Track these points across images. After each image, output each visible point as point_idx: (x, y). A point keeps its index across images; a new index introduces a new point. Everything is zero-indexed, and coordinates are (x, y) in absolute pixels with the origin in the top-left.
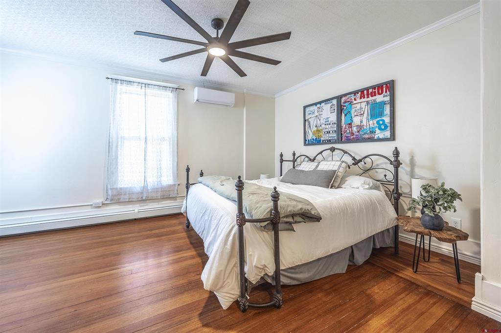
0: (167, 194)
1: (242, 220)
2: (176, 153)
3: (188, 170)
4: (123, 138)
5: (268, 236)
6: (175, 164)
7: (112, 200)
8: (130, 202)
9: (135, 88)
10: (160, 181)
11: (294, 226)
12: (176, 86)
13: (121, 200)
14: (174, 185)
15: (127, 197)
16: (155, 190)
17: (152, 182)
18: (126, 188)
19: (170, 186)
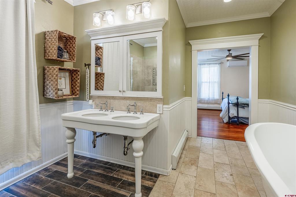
0: (217, 102)
1: (229, 103)
2: (220, 87)
3: (223, 93)
4: (202, 82)
5: (236, 108)
6: (220, 91)
7: (199, 102)
8: (204, 103)
9: (206, 66)
10: (214, 97)
11: (245, 108)
12: (220, 62)
13: (202, 102)
14: (219, 99)
15: (203, 101)
16: (212, 100)
17: (211, 97)
18: (203, 99)
19: (218, 99)
